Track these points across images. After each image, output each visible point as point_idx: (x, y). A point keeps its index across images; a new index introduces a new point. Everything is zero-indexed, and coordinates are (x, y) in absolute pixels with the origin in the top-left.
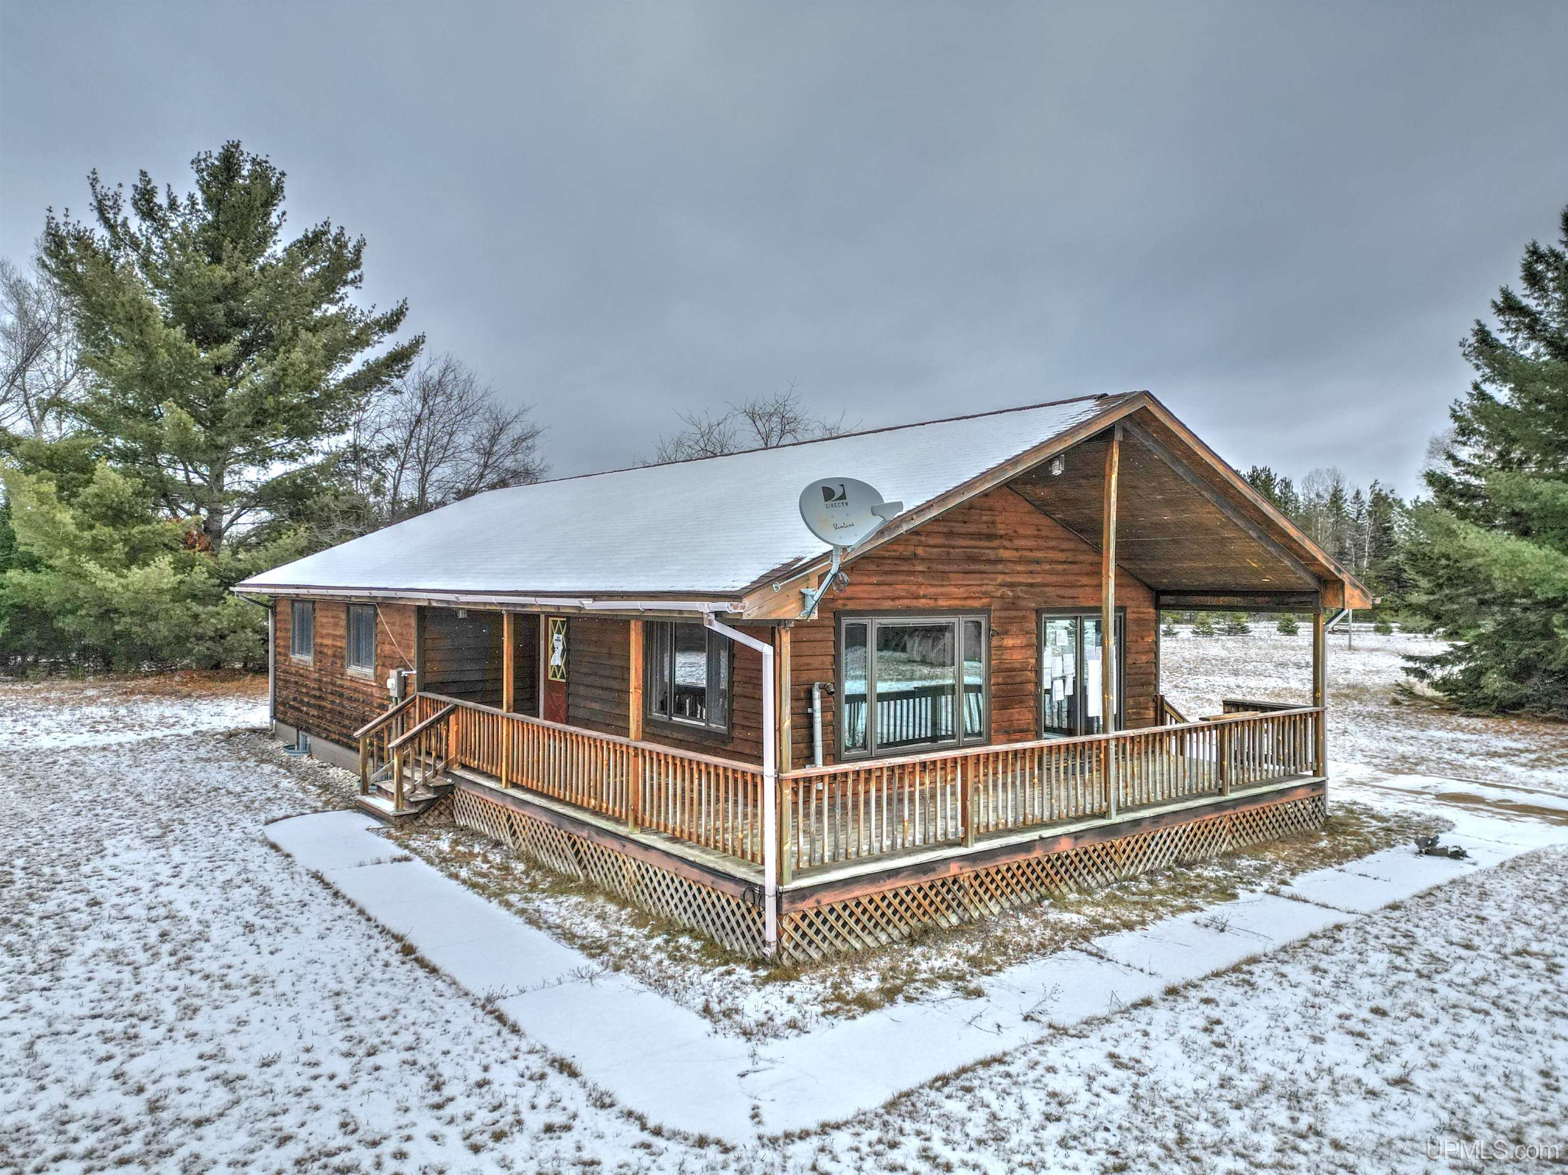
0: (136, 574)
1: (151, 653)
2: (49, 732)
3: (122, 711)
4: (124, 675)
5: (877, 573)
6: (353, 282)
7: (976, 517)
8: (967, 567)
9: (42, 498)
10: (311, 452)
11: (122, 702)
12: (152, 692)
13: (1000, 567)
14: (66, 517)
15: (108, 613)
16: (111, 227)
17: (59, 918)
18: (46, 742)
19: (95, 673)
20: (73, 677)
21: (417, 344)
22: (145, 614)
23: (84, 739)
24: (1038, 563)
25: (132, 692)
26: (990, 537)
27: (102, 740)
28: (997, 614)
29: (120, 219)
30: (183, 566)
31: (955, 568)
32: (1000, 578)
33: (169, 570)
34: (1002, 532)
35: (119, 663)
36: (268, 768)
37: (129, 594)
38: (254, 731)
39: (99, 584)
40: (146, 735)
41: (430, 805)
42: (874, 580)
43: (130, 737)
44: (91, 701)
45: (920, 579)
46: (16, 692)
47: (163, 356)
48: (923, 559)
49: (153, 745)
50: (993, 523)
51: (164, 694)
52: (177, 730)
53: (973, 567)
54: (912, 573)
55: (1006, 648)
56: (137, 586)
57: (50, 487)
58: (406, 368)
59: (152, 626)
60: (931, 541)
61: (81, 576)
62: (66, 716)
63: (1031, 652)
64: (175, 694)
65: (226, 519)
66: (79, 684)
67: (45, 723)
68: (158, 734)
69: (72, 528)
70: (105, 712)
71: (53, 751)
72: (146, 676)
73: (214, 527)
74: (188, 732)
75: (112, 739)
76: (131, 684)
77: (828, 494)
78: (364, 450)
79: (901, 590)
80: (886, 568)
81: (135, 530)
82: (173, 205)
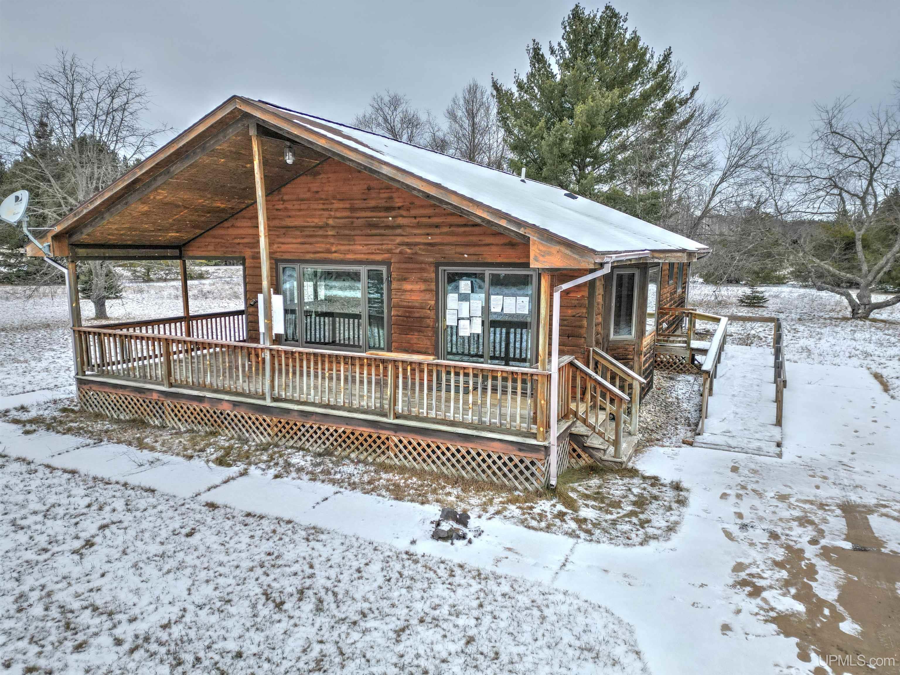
5: (302, 236)
7: (374, 195)
8: (369, 232)
13: (399, 231)
24: (437, 227)
26: (388, 209)
28: (397, 265)
31: (358, 232)
32: (399, 240)
34: (400, 204)
42: (299, 240)
45: (332, 240)
48: (333, 227)
50: (391, 198)
53: (374, 232)
54: (326, 236)
55: (406, 291)
60: (338, 214)
63: (429, 295)
79: (320, 247)
80: (307, 233)
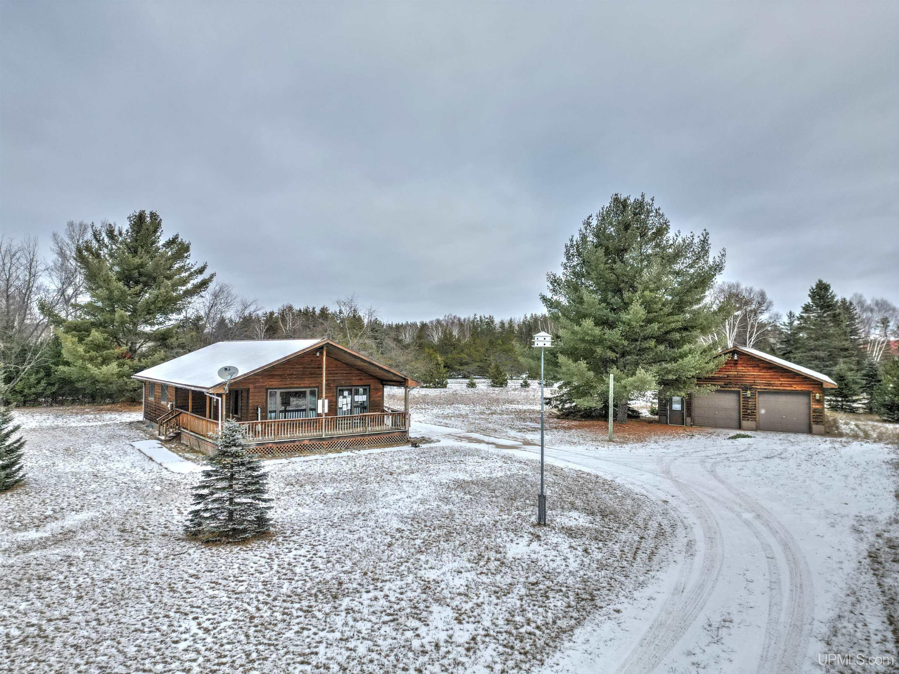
0: (104, 368)
1: (110, 396)
2: (74, 422)
3: (98, 416)
4: (99, 404)
5: (280, 378)
6: (186, 257)
7: (314, 363)
8: (311, 376)
9: (73, 343)
10: (170, 320)
11: (98, 414)
12: (109, 410)
14: (81, 349)
15: (95, 381)
16: (98, 241)
17: (81, 455)
18: (74, 425)
19: (89, 403)
20: (81, 405)
21: (212, 276)
22: (107, 382)
23: (86, 424)
24: (336, 374)
25: (102, 410)
26: (318, 368)
27: (91, 424)
29: (101, 238)
30: (120, 365)
31: (306, 376)
33: (116, 367)
35: (98, 399)
36: (138, 431)
37: (102, 376)
38: (138, 422)
39: (92, 372)
40: (104, 423)
41: (174, 438)
43: (100, 423)
44: (87, 413)
46: (61, 410)
47: (116, 293)
48: (295, 374)
49: (106, 425)
50: (320, 364)
51: (112, 411)
52: (115, 421)
56: (105, 372)
57: (76, 339)
58: (207, 287)
59: (110, 386)
60: (298, 370)
61: (86, 369)
62: (79, 417)
63: (335, 397)
64: (117, 411)
65: (138, 345)
66: (83, 407)
67: (72, 419)
68: (108, 423)
69: (83, 353)
70: (92, 416)
71: (76, 427)
72: (108, 404)
73: (133, 349)
74: (118, 422)
75: (94, 424)
76: (101, 407)
77: (226, 369)
78: (189, 318)
79: (288, 382)
81: (105, 352)
82: (120, 234)
